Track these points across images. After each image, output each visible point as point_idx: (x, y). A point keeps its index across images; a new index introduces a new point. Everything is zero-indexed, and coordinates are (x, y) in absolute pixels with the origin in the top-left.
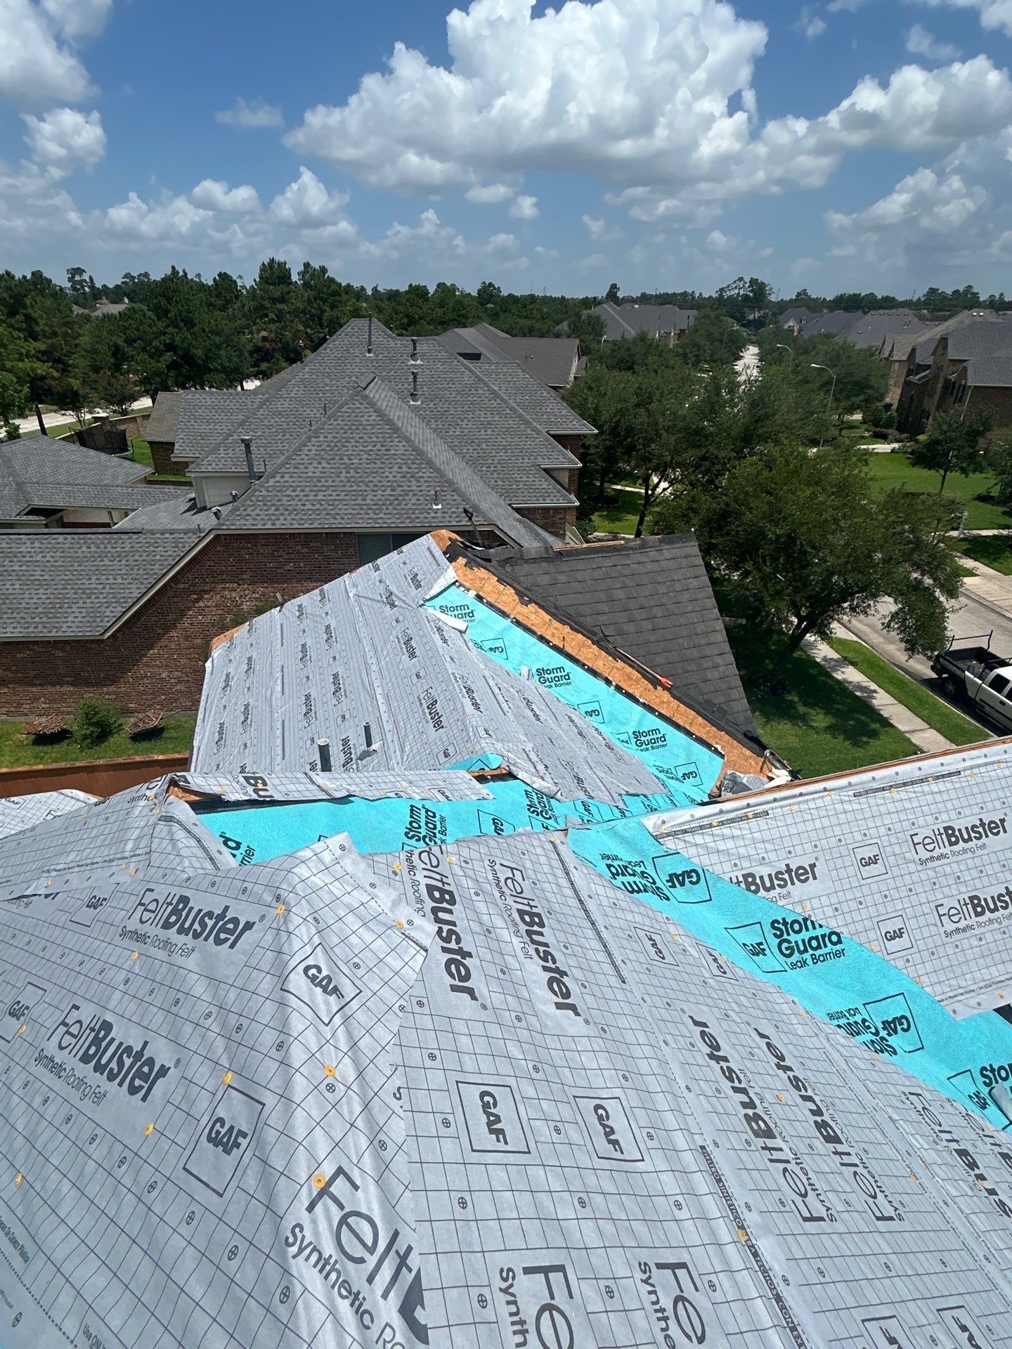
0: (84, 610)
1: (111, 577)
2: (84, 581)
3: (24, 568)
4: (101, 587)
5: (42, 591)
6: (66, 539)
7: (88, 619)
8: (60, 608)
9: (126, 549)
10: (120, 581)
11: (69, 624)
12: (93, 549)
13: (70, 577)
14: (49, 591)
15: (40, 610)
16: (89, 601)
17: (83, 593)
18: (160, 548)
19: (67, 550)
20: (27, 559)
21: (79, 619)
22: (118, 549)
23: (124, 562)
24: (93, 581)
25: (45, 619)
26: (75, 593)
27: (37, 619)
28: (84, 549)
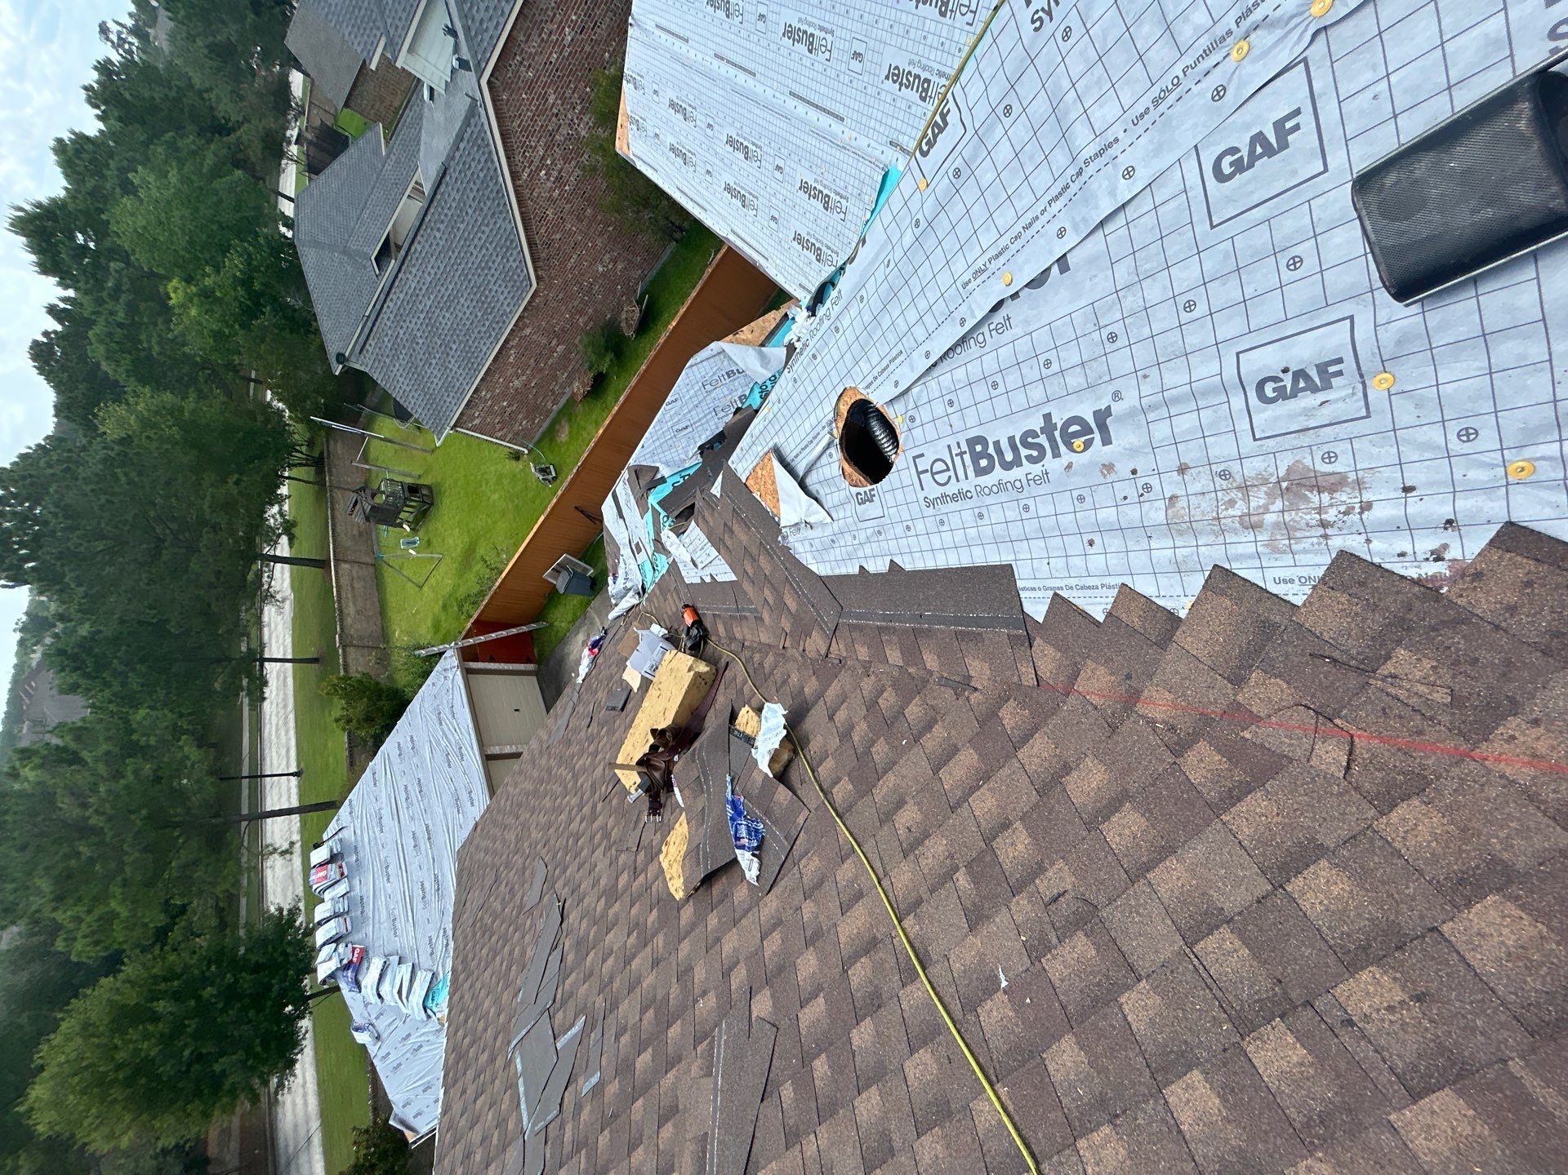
0: (499, 282)
1: (479, 235)
2: (471, 261)
3: (432, 297)
4: (484, 251)
5: (462, 300)
6: (419, 243)
7: (510, 285)
8: (486, 297)
9: (457, 198)
10: (487, 230)
11: (506, 303)
12: (442, 227)
13: (460, 268)
14: (465, 295)
15: (479, 314)
16: (493, 271)
17: (483, 269)
18: (473, 165)
19: (431, 251)
20: (424, 288)
21: (506, 292)
22: (454, 205)
23: (470, 212)
24: (475, 253)
25: (490, 317)
26: (479, 276)
27: (487, 323)
28: (438, 235)
